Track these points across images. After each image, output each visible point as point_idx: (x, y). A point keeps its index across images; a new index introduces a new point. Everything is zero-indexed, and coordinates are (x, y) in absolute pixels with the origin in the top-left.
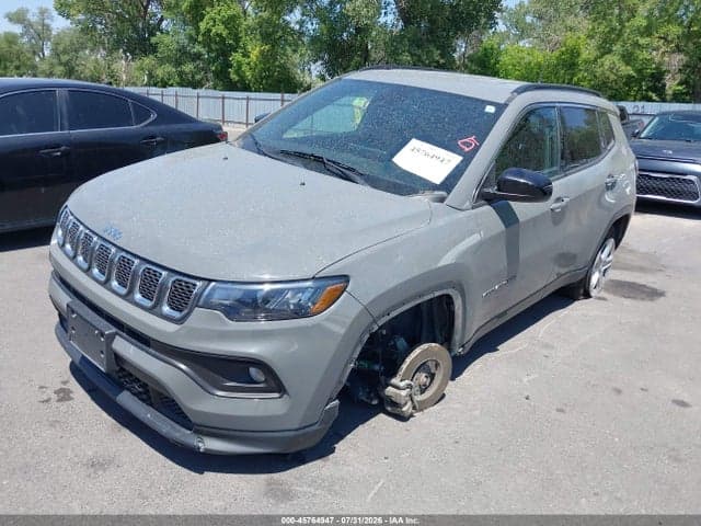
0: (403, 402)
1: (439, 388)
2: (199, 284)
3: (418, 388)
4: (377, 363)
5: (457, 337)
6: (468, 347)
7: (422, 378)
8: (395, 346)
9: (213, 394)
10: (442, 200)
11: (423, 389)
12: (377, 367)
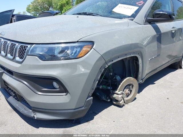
0: (120, 100)
1: (134, 95)
2: (29, 46)
3: (126, 95)
4: (109, 86)
5: (140, 76)
6: (144, 80)
7: (127, 91)
8: (116, 79)
9: (37, 94)
10: (132, 20)
11: (128, 95)
12: (109, 88)
